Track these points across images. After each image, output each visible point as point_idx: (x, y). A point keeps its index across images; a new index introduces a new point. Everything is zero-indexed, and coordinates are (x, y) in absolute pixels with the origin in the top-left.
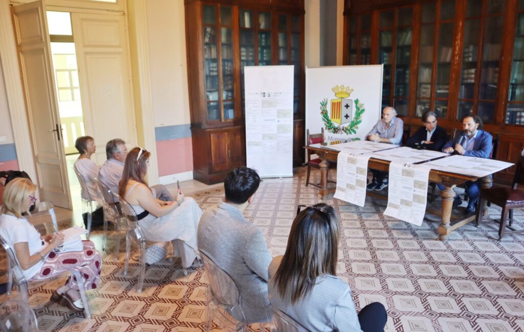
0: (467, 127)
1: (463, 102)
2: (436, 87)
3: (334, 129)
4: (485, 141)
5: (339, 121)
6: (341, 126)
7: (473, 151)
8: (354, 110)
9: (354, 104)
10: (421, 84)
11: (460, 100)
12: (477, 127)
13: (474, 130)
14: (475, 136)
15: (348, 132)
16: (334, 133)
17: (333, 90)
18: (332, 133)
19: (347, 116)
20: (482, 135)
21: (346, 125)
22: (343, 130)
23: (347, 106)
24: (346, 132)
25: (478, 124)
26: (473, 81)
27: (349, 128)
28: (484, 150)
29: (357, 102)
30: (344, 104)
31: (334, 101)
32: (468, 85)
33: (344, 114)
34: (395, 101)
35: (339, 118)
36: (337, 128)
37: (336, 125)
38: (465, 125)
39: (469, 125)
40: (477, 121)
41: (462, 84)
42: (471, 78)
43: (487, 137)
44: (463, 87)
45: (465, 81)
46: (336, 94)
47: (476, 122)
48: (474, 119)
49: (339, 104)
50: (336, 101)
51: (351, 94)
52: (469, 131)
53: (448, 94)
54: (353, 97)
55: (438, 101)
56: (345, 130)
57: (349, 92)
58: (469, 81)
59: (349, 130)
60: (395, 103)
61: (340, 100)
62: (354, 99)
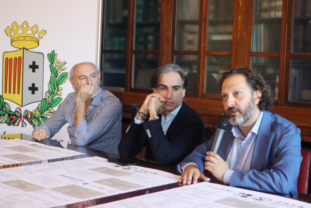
0: (231, 101)
1: (262, 60)
2: (210, 29)
3: (9, 115)
4: (281, 144)
5: (17, 97)
6: (23, 109)
7: (251, 173)
8: (48, 74)
9: (47, 63)
10: (183, 23)
11: (257, 54)
12: (257, 101)
13: (249, 108)
14: (255, 130)
15: (36, 123)
16: (9, 124)
17: (8, 31)
18: (6, 125)
19: (33, 89)
20: (274, 126)
21: (32, 108)
22: (26, 117)
23: (34, 67)
24: (31, 123)
25: (259, 94)
26: (279, 14)
27: (38, 114)
28: (277, 170)
29: (52, 57)
30: (27, 63)
31: (9, 56)
32: (271, 23)
33: (27, 84)
34: (136, 60)
35: (18, 93)
36: (14, 115)
37: (13, 107)
38: (226, 95)
39: (236, 94)
40: (255, 85)
41: (260, 21)
42: (275, 9)
43: (286, 131)
44: (262, 27)
45: (265, 15)
46: (12, 41)
47: (255, 88)
48: (249, 79)
49: (19, 61)
50: (12, 56)
51: (41, 41)
52: (239, 110)
53: (230, 42)
54: (45, 48)
55: (214, 60)
56: (31, 118)
57: (37, 36)
58: (273, 14)
59: (38, 119)
60: (136, 65)
61: (19, 54)
62: (47, 51)
